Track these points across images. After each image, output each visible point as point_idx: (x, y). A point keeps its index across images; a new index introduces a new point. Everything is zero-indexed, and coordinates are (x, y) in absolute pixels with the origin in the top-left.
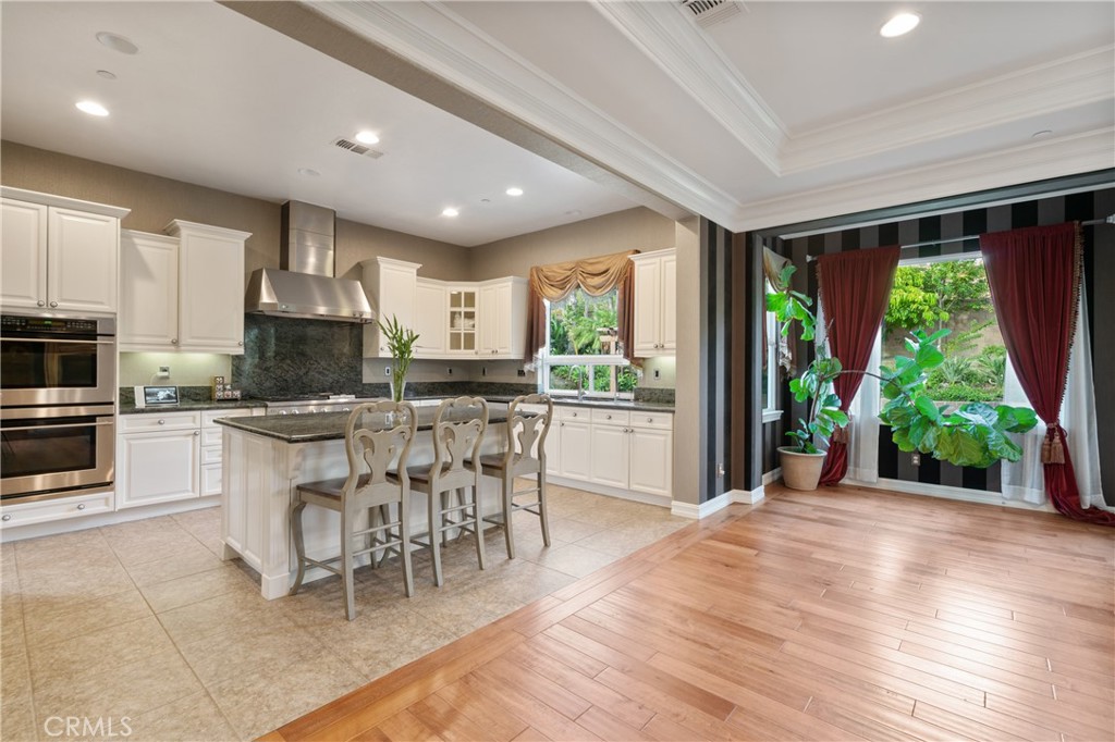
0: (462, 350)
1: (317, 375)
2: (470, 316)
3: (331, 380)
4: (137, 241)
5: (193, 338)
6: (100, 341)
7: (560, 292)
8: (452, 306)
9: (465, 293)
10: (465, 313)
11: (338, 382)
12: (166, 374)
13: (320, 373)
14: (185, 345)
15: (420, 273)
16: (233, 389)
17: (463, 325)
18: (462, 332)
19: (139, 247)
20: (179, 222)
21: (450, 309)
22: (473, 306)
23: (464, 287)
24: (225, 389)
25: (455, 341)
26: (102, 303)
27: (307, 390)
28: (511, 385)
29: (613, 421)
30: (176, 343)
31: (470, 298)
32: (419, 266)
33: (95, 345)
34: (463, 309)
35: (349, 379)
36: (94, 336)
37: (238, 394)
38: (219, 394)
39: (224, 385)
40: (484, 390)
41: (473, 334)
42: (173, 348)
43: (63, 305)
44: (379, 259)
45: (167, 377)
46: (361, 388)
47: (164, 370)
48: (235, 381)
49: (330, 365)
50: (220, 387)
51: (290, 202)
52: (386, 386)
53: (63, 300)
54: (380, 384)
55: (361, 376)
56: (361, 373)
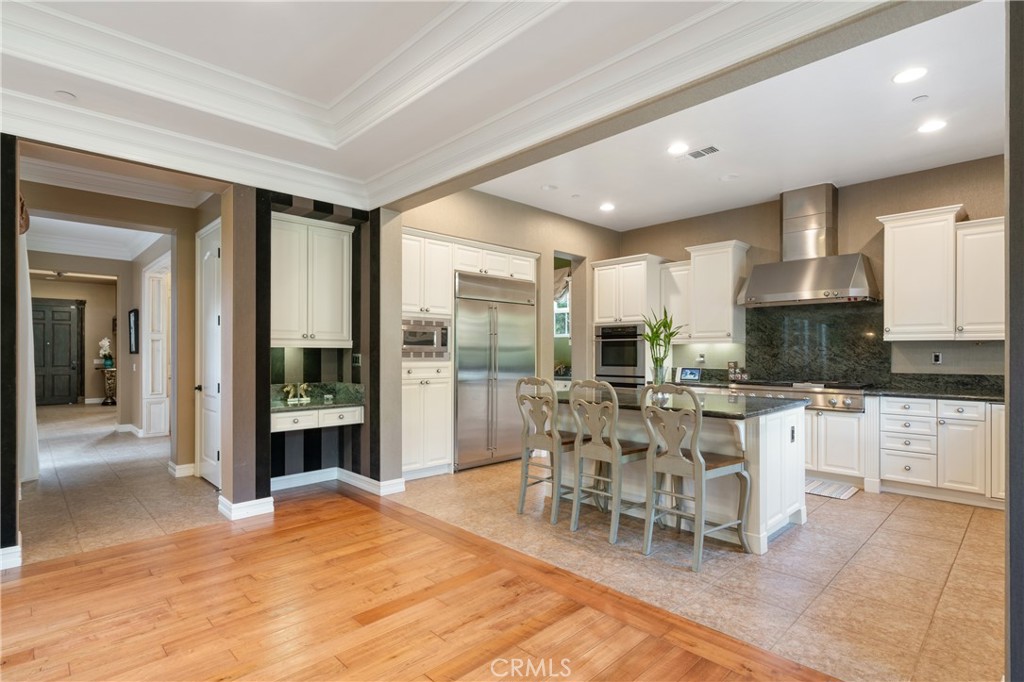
3: (845, 368)
4: (671, 269)
6: (639, 338)
12: (703, 359)
19: (673, 273)
20: (689, 249)
24: (735, 372)
30: (690, 337)
33: (636, 342)
35: (871, 368)
36: (635, 335)
37: (746, 377)
38: (732, 376)
39: (736, 369)
43: (624, 319)
44: (880, 219)
45: (703, 362)
46: (888, 379)
47: (702, 356)
48: (747, 366)
49: (844, 351)
50: (732, 370)
51: (782, 195)
52: (933, 378)
53: (625, 316)
54: (921, 375)
55: (890, 363)
56: (888, 359)
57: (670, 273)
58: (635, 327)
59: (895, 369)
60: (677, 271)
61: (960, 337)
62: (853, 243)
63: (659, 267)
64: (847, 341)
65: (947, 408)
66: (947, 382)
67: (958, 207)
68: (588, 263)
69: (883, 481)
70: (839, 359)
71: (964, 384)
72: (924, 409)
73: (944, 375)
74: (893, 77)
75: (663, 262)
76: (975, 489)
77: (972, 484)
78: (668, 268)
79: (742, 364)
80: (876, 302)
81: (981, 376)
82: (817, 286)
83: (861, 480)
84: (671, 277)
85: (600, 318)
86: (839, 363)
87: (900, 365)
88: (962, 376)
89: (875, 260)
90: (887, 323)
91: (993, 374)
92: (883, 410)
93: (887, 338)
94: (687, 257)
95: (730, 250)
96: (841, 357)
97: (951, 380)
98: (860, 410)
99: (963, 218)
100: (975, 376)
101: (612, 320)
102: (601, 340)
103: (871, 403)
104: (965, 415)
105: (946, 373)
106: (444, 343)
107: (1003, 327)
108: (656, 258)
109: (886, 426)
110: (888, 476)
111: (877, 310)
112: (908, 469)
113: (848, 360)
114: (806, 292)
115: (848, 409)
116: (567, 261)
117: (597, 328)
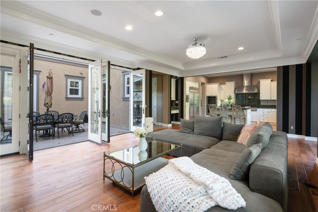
6: (216, 99)
16: (235, 105)
20: (226, 82)
26: (216, 94)
30: (226, 98)
35: (258, 104)
43: (213, 95)
44: (260, 80)
46: (260, 106)
47: (227, 102)
52: (267, 106)
54: (265, 105)
56: (260, 103)
57: (221, 86)
58: (215, 97)
59: (261, 104)
60: (223, 86)
61: (271, 99)
62: (254, 83)
63: (219, 85)
64: (254, 100)
65: (269, 110)
67: (271, 79)
68: (205, 84)
69: (260, 122)
70: (252, 103)
72: (266, 110)
75: (220, 84)
79: (235, 103)
80: (258, 93)
82: (246, 91)
83: (257, 122)
85: (207, 94)
87: (262, 104)
88: (271, 105)
89: (258, 86)
90: (260, 97)
92: (260, 110)
93: (260, 99)
94: (225, 84)
95: (234, 83)
98: (256, 111)
99: (272, 81)
102: (208, 99)
103: (258, 109)
104: (272, 111)
105: (269, 105)
106: (188, 99)
107: (276, 98)
108: (219, 84)
109: (260, 113)
110: (260, 121)
111: (258, 94)
112: (264, 120)
114: (244, 92)
115: (255, 111)
116: (203, 84)
117: (207, 96)
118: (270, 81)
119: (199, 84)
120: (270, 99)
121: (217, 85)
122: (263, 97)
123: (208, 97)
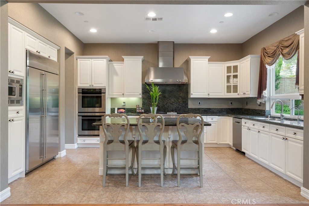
0: (232, 93)
1: (170, 105)
2: (235, 77)
3: (175, 107)
4: (114, 64)
5: (127, 93)
6: (102, 95)
7: (272, 59)
8: (227, 73)
9: (233, 66)
10: (233, 75)
11: (178, 107)
12: (124, 104)
13: (171, 104)
14: (125, 95)
15: (209, 60)
16: (142, 109)
17: (232, 82)
18: (232, 85)
19: (115, 66)
20: (123, 57)
21: (226, 75)
22: (237, 72)
23: (232, 64)
24: (139, 109)
25: (229, 89)
26: (102, 84)
27: (166, 110)
28: (256, 110)
29: (279, 132)
30: (123, 94)
31: (236, 68)
32: (209, 57)
34: (232, 74)
35: (183, 106)
36: (100, 93)
37: (143, 111)
38: (138, 111)
39: (139, 108)
40: (247, 112)
41: (237, 85)
42: (123, 96)
43: (94, 85)
44: (190, 57)
45: (125, 105)
46: (187, 110)
47: (124, 103)
48: (143, 107)
49: (175, 101)
50: (138, 108)
51: (158, 42)
52: (199, 109)
53: (95, 84)
54: (196, 109)
55: (188, 105)
56: (187, 104)
57: (113, 66)
58: (101, 89)
59: (189, 107)
60: (117, 65)
63: (109, 62)
64: (176, 97)
65: (209, 118)
66: (202, 111)
68: (75, 55)
70: (174, 104)
71: (206, 111)
73: (201, 108)
74: (224, 14)
76: (215, 142)
77: (214, 141)
78: (112, 64)
79: (141, 106)
81: (210, 108)
84: (114, 68)
85: (80, 84)
86: (174, 105)
87: (191, 105)
88: (205, 108)
90: (192, 92)
91: (212, 108)
93: (189, 96)
94: (123, 60)
95: (140, 60)
96: (174, 103)
97: (203, 110)
100: (208, 108)
101: (88, 85)
102: (81, 95)
104: (213, 120)
105: (202, 108)
106: (21, 95)
113: (177, 104)
116: (69, 53)
117: (79, 89)
118: (207, 60)
119: (59, 51)
120: (207, 97)
121: (105, 60)
122: (196, 92)
123: (83, 89)
